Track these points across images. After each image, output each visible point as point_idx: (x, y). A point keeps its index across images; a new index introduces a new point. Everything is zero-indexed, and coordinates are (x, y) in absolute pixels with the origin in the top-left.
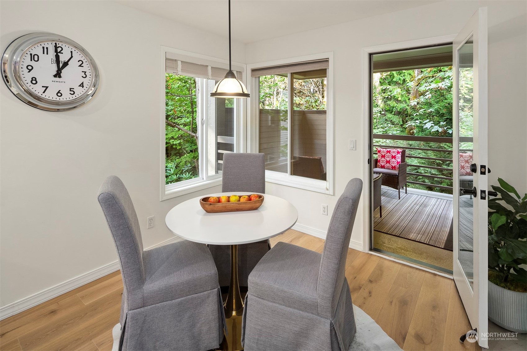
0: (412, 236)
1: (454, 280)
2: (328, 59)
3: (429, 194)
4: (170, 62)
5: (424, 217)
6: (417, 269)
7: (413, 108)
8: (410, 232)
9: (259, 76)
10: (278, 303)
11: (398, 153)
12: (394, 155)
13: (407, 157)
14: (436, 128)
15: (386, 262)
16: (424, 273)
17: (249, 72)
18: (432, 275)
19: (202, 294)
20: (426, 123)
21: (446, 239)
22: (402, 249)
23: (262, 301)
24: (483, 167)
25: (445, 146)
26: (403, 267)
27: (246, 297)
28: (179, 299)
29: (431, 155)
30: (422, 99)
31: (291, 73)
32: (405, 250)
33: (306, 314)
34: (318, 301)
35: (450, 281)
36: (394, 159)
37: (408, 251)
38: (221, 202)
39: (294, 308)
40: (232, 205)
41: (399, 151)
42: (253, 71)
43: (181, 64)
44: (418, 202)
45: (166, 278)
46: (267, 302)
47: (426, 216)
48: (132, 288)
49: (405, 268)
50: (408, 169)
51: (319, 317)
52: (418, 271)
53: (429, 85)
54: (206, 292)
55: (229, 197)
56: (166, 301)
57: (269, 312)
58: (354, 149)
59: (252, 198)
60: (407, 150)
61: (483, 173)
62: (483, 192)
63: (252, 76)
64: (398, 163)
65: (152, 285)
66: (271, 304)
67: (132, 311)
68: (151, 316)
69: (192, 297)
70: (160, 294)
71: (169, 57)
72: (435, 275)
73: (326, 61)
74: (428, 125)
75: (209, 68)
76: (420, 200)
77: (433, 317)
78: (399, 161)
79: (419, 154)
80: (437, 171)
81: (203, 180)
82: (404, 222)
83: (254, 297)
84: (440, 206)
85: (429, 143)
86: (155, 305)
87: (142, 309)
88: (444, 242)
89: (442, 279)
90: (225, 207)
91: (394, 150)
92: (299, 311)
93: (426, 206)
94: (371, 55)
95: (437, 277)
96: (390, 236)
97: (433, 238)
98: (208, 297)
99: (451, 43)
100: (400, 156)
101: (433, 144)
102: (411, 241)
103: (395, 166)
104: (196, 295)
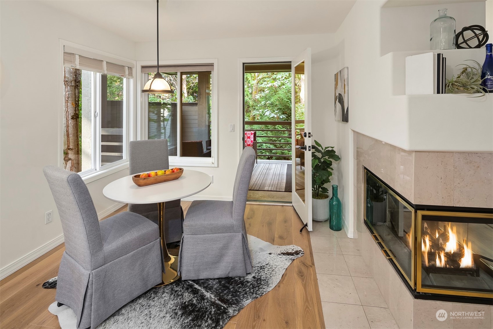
0: (266, 188)
1: (293, 206)
2: (213, 64)
3: (270, 162)
4: (69, 55)
5: (270, 176)
6: (273, 205)
7: (255, 101)
8: (264, 186)
9: (148, 72)
10: (207, 234)
11: (252, 134)
12: (249, 136)
13: (257, 137)
14: (273, 115)
15: (255, 206)
16: (277, 206)
17: (139, 69)
18: (281, 207)
19: (148, 245)
20: (266, 112)
21: (285, 186)
22: (262, 197)
23: (196, 236)
24: (309, 133)
25: (279, 128)
26: (265, 206)
27: (182, 238)
28: (132, 253)
29: (270, 134)
30: (263, 94)
31: (181, 72)
32: (263, 197)
33: (226, 234)
34: (234, 223)
35: (291, 207)
36: (249, 139)
37: (265, 197)
38: (151, 177)
39: (219, 233)
40: (162, 177)
41: (252, 133)
42: (143, 68)
43: (79, 58)
44: (265, 168)
45: (120, 239)
46: (199, 235)
47: (271, 176)
48: (95, 251)
49: (266, 206)
50: (258, 145)
51: (234, 233)
52: (273, 206)
53: (267, 83)
54: (152, 243)
55: (156, 172)
56: (121, 257)
57: (201, 241)
58: (233, 131)
59: (175, 171)
60: (257, 132)
61: (309, 137)
62: (309, 147)
63: (141, 72)
64: (251, 141)
65: (110, 246)
66: (202, 236)
67: (94, 271)
68: (111, 271)
69: (142, 248)
70: (117, 251)
71: (67, 51)
72: (283, 206)
73: (212, 65)
74: (267, 113)
75: (105, 63)
76: (266, 166)
77: (286, 226)
78: (252, 140)
79: (262, 134)
80: (273, 146)
81: (95, 171)
82: (259, 181)
83: (189, 235)
84: (278, 168)
85: (268, 127)
86: (113, 261)
87: (103, 267)
88: (284, 188)
89: (286, 207)
90: (156, 179)
91: (249, 132)
92: (222, 234)
93: (270, 170)
94: (244, 64)
95: (284, 207)
96: (253, 191)
97: (278, 187)
98: (154, 246)
99: (291, 62)
100: (253, 136)
101: (270, 127)
102: (267, 191)
103: (250, 144)
104: (145, 246)
